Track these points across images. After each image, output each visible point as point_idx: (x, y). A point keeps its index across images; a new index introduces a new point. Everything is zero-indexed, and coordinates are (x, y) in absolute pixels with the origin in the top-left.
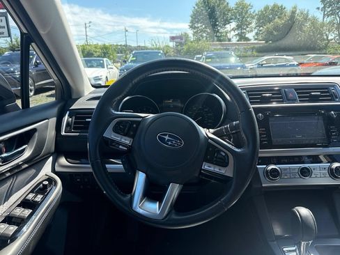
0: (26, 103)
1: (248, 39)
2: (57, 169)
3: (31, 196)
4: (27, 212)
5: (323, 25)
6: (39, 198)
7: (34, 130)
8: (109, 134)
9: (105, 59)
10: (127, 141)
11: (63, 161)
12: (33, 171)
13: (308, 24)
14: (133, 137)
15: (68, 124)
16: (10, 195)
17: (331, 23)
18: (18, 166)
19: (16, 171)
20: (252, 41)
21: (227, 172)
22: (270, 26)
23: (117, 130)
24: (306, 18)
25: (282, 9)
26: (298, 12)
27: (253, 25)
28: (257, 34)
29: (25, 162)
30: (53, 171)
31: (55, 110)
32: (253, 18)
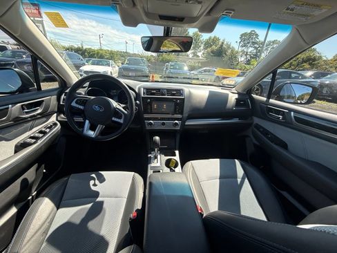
0: (39, 88)
1: (198, 56)
2: (59, 119)
3: (43, 129)
4: (41, 135)
5: (237, 52)
6: (48, 130)
7: (43, 101)
8: (74, 104)
9: (110, 61)
10: (82, 107)
11: (62, 116)
12: (44, 119)
13: (230, 51)
14: (84, 106)
15: (64, 99)
16: (33, 128)
17: (243, 51)
18: (34, 116)
19: (34, 118)
20: (201, 58)
21: (121, 121)
22: (209, 49)
23: (76, 103)
24: (229, 47)
25: (218, 39)
26: (225, 43)
27: (202, 48)
28: (203, 54)
29: (38, 114)
30: (57, 120)
31: (56, 92)
32: (202, 43)
